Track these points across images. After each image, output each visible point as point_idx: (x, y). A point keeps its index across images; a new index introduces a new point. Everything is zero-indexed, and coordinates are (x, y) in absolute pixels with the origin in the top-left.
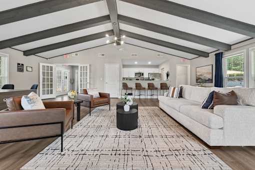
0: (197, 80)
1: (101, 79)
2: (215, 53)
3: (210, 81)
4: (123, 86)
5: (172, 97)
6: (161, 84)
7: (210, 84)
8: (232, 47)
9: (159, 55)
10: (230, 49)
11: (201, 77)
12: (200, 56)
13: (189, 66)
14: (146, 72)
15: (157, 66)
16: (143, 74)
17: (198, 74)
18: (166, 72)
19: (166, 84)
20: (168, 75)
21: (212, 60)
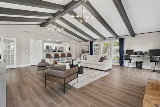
0: (82, 51)
1: (27, 51)
2: (90, 41)
3: (88, 52)
5: (83, 60)
7: (88, 53)
8: (96, 40)
10: (95, 41)
11: (84, 50)
12: (84, 41)
13: (78, 44)
17: (83, 49)
21: (89, 43)
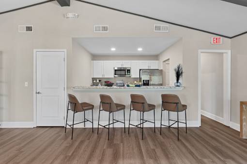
1: (26, 84)
4: (70, 102)
6: (163, 96)
9: (158, 28)
13: (229, 52)
14: (136, 67)
15: (156, 57)
16: (129, 71)
18: (176, 67)
19: (176, 97)
20: (178, 74)
